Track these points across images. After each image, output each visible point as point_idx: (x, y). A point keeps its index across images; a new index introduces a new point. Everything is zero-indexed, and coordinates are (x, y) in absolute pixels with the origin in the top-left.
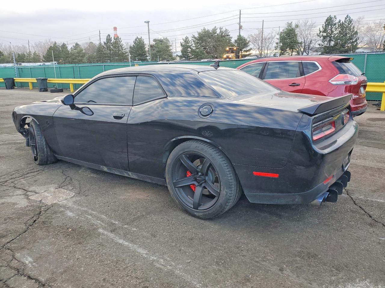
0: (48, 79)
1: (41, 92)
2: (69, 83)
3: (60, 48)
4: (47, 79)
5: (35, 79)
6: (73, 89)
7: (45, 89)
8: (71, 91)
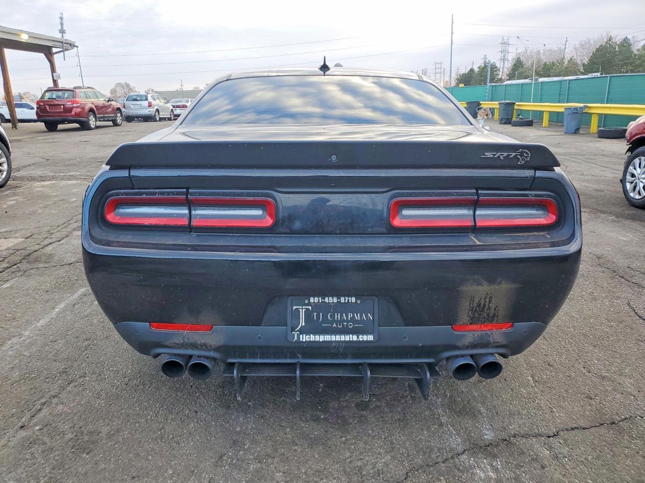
0: (517, 103)
1: (501, 124)
2: (543, 111)
3: (617, 47)
4: (515, 103)
5: (497, 103)
6: (548, 120)
7: (508, 119)
8: (544, 126)
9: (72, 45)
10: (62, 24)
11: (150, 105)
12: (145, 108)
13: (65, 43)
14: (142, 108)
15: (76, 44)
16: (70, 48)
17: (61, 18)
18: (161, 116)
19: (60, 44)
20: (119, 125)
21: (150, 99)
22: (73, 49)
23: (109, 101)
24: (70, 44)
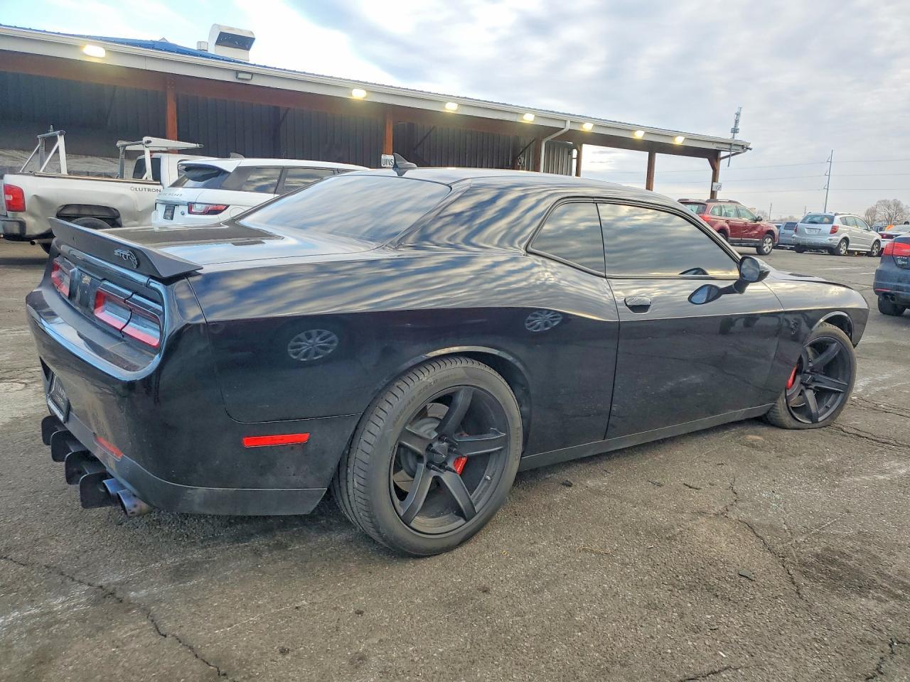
9: (745, 147)
10: (737, 122)
11: (834, 231)
12: (825, 234)
13: (735, 145)
14: (820, 233)
15: (750, 147)
16: (741, 151)
17: (738, 114)
18: (849, 249)
19: (728, 146)
20: (765, 254)
21: (837, 222)
22: (744, 151)
23: (756, 220)
24: (743, 147)
